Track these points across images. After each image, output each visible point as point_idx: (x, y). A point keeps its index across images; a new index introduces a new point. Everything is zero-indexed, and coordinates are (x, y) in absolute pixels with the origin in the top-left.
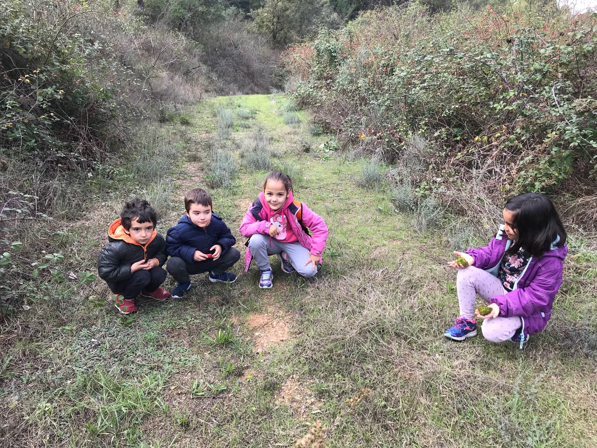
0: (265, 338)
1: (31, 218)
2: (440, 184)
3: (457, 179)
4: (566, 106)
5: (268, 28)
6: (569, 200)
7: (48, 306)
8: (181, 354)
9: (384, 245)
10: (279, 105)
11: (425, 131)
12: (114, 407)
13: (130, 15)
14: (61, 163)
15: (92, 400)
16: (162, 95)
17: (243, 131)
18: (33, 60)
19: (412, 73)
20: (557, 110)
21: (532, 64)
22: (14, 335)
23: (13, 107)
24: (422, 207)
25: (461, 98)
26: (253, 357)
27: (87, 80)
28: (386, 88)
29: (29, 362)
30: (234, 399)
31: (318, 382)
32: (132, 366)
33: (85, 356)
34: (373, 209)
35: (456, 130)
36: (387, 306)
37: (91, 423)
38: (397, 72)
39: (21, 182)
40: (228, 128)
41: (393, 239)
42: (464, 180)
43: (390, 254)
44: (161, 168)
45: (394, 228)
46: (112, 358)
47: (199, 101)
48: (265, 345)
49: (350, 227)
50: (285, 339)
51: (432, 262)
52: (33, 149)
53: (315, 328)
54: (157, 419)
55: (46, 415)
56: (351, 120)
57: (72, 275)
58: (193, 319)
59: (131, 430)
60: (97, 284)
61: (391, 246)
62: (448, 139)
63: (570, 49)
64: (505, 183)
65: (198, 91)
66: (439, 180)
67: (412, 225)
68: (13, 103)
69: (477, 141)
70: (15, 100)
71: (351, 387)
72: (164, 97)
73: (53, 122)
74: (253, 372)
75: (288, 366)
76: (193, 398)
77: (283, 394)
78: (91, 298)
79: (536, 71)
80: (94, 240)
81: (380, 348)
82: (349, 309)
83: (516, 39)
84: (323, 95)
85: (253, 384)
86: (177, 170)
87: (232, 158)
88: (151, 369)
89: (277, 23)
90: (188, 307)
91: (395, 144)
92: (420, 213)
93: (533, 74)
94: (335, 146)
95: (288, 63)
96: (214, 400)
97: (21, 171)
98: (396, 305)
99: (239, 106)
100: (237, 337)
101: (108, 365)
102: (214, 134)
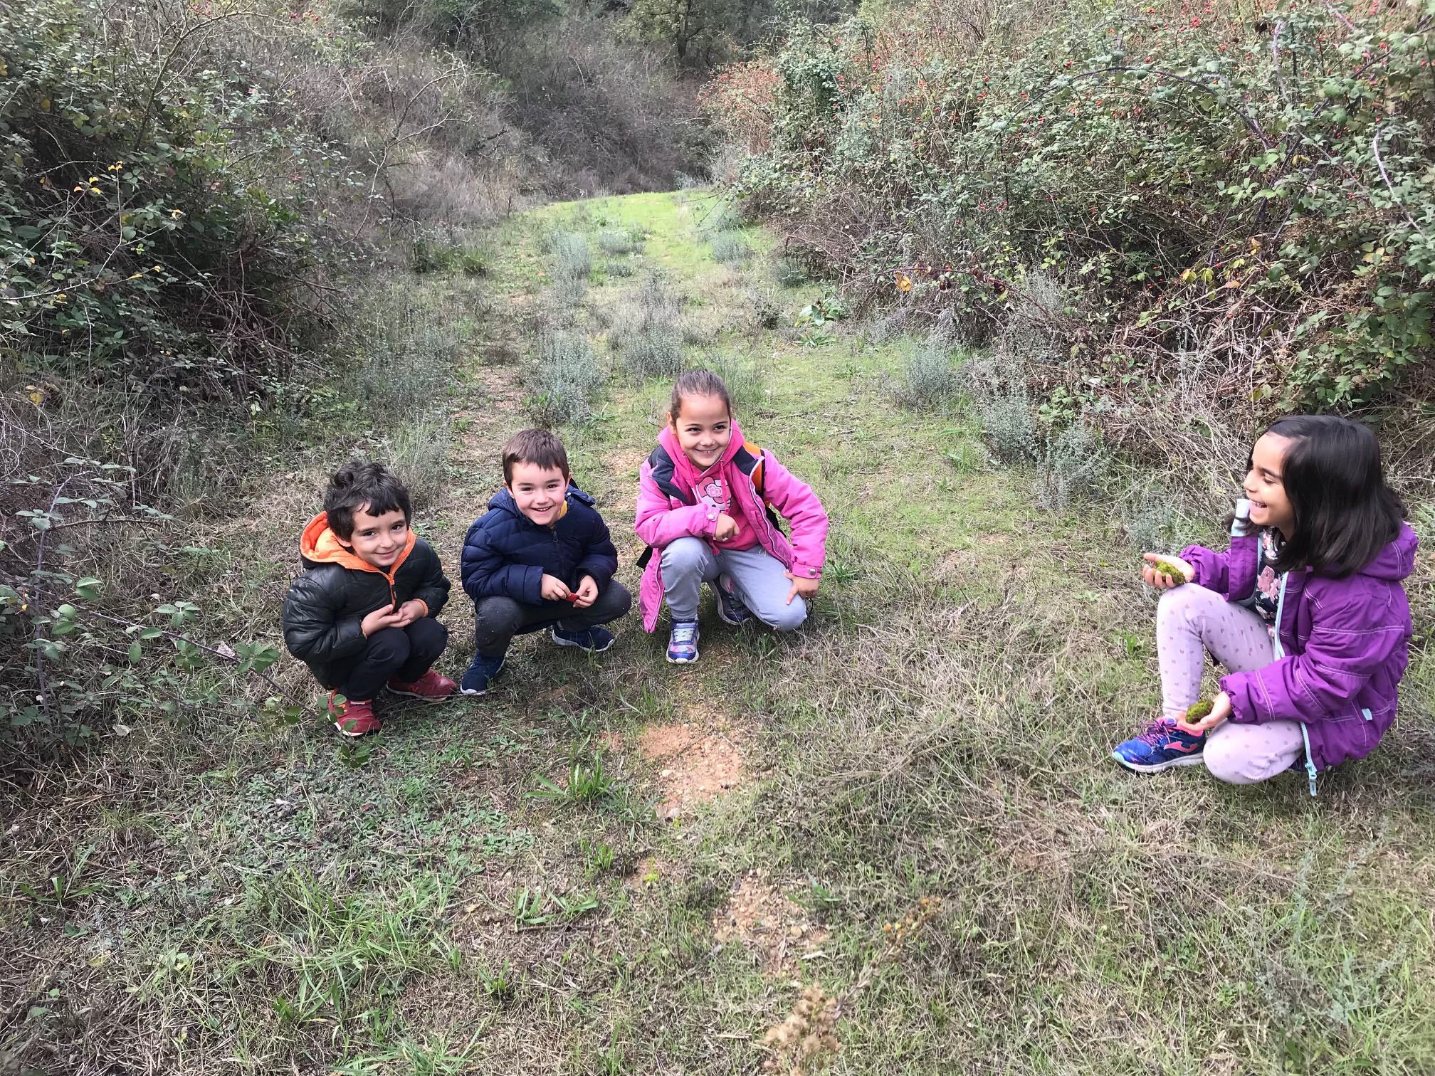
0: (685, 781)
1: (122, 518)
2: (1098, 391)
3: (1141, 376)
4: (1408, 183)
5: (665, 28)
6: (1423, 417)
7: (172, 724)
8: (487, 827)
9: (966, 547)
10: (699, 215)
11: (1058, 261)
12: (334, 958)
13: (332, 16)
14: (186, 384)
15: (284, 942)
16: (417, 207)
17: (614, 285)
18: (109, 141)
19: (1021, 121)
20: (1386, 194)
21: (1322, 82)
22: (97, 797)
23: (66, 255)
24: (1056, 449)
25: (1145, 177)
26: (657, 830)
27: (237, 180)
28: (958, 160)
29: (133, 859)
30: (616, 931)
31: (815, 884)
32: (372, 861)
33: (262, 839)
34: (936, 461)
35: (1134, 256)
36: (978, 696)
37: (284, 997)
38: (984, 121)
39: (96, 434)
40: (579, 278)
41: (987, 530)
42: (1158, 378)
43: (979, 570)
44: (422, 383)
45: (989, 505)
46: (326, 843)
47: (506, 216)
48: (686, 799)
49: (881, 505)
50: (733, 783)
51: (1084, 584)
52: (119, 353)
53: (804, 754)
54: (437, 983)
55: (179, 981)
56: (876, 243)
57: (224, 649)
58: (512, 742)
59: (378, 1010)
60: (282, 668)
61: (983, 550)
62: (1116, 279)
63: (1413, 40)
64: (1259, 382)
65: (503, 193)
66: (1094, 381)
67: (1033, 494)
68: (66, 246)
69: (1188, 281)
70: (70, 238)
71: (895, 893)
72: (423, 212)
73: (163, 287)
74: (660, 865)
75: (742, 848)
76: (520, 932)
77: (732, 915)
78: (269, 702)
79: (1332, 99)
80: (271, 565)
81: (964, 798)
82: (884, 706)
83: (1279, 22)
84: (804, 186)
85: (662, 893)
86: (461, 387)
87: (590, 352)
88: (419, 864)
89: (688, 14)
90: (500, 715)
91: (985, 299)
92: (1052, 466)
93: (1324, 107)
94: (839, 308)
95: (717, 111)
96: (570, 936)
97: (93, 406)
98: (1000, 693)
99: (603, 225)
100: (617, 782)
101: (317, 859)
102: (546, 295)
